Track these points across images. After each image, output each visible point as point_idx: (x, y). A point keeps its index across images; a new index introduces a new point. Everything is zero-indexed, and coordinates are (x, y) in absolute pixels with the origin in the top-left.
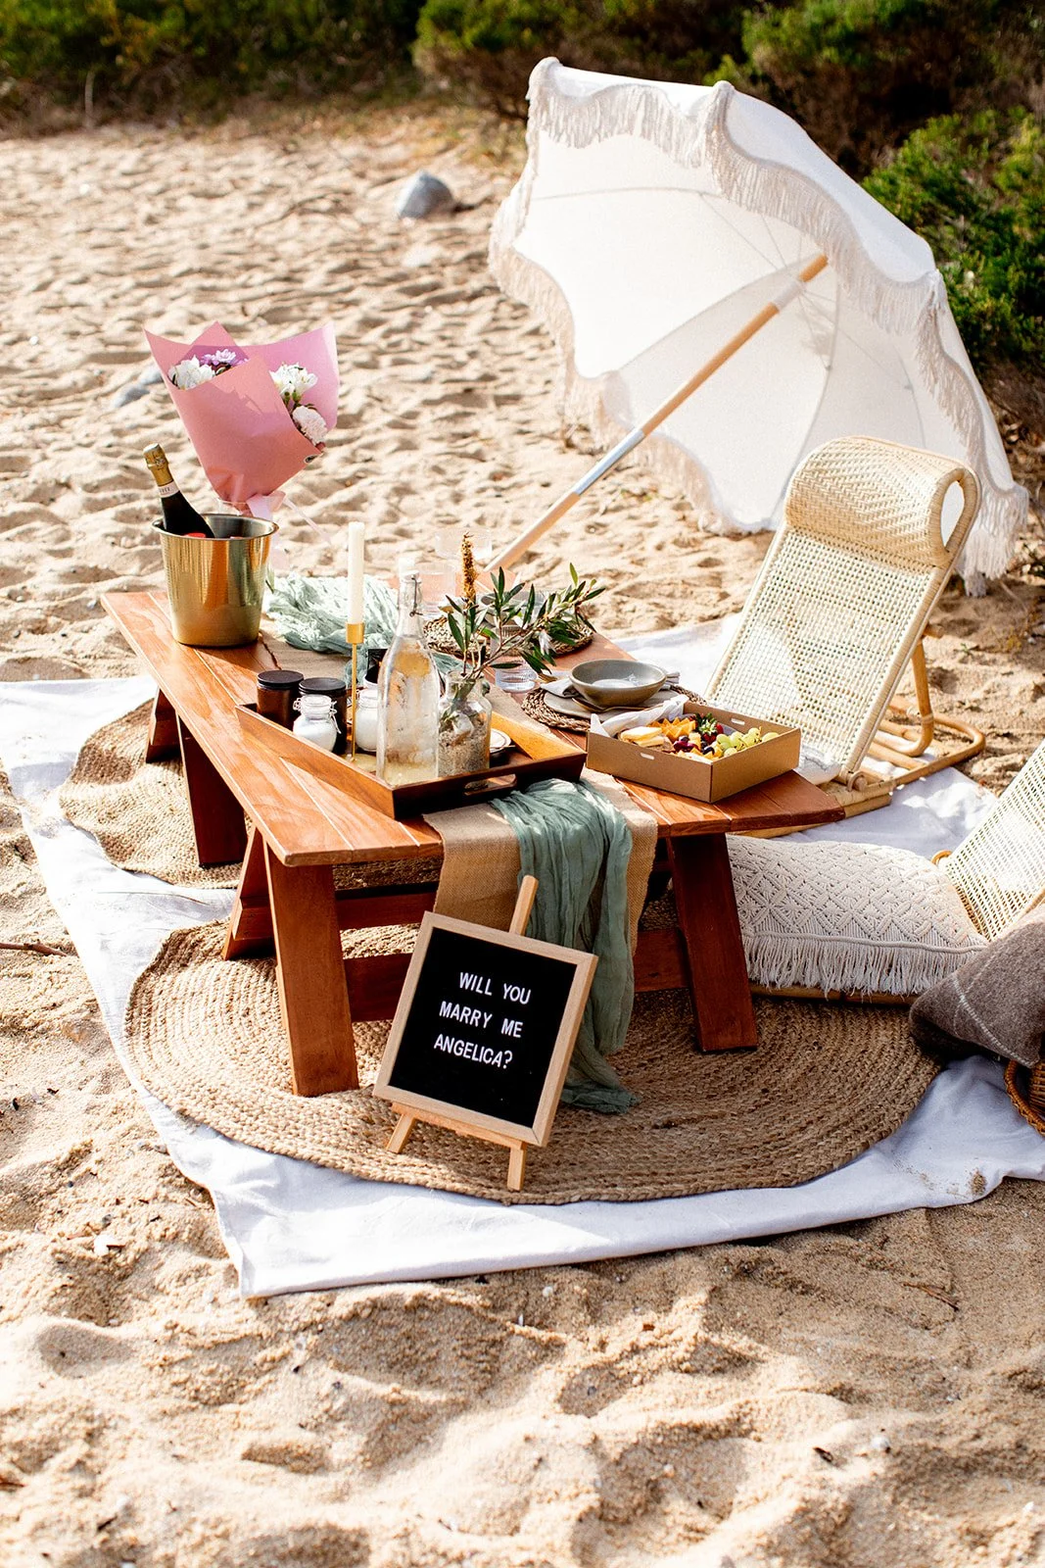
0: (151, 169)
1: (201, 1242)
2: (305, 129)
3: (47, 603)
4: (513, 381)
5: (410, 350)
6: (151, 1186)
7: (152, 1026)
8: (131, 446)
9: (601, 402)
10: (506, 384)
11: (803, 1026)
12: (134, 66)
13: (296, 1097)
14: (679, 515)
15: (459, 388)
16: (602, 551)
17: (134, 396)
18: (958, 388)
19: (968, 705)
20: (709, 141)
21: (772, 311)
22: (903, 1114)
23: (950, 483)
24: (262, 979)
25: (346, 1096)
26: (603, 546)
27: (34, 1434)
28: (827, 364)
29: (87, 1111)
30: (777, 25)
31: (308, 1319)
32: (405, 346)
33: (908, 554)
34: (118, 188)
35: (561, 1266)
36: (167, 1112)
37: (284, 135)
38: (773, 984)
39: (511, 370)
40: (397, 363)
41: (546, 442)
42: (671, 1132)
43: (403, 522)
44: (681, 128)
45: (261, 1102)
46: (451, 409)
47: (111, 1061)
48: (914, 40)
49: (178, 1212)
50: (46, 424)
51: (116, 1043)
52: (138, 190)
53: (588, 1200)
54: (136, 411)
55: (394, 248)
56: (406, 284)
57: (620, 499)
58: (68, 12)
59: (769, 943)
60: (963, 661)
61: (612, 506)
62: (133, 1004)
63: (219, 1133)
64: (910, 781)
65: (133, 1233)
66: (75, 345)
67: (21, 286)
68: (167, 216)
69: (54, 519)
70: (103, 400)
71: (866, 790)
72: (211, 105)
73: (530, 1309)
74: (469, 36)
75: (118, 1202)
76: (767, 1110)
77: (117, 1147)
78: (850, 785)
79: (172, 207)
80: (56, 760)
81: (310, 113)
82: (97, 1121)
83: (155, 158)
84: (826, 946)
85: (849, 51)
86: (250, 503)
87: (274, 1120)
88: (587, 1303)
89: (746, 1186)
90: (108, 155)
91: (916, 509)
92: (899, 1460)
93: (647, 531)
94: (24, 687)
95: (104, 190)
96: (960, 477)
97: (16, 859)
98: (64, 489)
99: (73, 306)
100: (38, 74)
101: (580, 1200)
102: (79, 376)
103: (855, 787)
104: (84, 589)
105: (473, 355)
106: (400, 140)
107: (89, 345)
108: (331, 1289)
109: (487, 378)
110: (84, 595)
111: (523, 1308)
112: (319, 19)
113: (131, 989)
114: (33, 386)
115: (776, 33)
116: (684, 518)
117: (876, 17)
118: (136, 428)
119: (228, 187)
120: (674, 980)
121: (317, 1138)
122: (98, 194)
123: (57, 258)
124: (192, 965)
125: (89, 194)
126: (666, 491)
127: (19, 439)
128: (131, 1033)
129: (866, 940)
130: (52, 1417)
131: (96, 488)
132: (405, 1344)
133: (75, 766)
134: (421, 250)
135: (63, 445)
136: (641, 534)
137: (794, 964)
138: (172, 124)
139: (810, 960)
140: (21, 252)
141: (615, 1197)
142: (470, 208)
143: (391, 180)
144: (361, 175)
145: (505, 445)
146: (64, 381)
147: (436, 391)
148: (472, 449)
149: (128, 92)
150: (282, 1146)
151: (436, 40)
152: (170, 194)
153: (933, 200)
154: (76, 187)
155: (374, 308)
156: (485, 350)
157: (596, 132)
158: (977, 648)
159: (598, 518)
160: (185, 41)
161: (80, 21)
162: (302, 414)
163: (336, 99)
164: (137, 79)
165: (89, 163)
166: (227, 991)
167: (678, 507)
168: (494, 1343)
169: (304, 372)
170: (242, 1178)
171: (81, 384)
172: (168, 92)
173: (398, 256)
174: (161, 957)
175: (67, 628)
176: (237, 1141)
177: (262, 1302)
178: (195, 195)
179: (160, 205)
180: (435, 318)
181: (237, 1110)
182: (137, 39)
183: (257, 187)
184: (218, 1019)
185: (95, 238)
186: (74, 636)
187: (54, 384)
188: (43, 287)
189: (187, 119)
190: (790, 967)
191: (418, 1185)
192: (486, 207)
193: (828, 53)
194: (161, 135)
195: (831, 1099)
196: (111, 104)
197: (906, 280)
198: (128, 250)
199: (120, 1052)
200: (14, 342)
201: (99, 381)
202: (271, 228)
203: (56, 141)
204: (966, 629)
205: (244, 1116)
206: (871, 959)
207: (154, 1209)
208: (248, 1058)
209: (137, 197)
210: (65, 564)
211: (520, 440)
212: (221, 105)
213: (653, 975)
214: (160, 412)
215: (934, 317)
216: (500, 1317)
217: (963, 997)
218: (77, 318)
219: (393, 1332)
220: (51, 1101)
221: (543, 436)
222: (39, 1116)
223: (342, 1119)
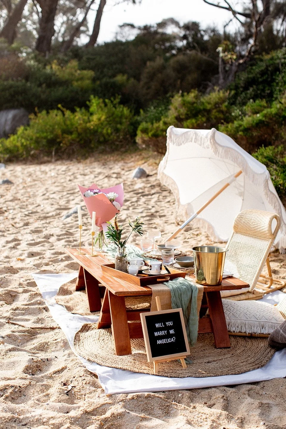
0: (69, 170)
1: (94, 385)
2: (108, 160)
3: (49, 260)
4: (164, 212)
5: (137, 206)
6: (82, 373)
7: (80, 343)
8: (68, 227)
9: (186, 211)
10: (162, 213)
11: (242, 342)
12: (65, 146)
13: (116, 356)
14: (207, 238)
15: (150, 214)
16: (188, 247)
17: (68, 216)
18: (274, 199)
19: (281, 277)
20: (211, 142)
21: (228, 185)
22: (267, 361)
23: (273, 218)
24: (107, 332)
25: (129, 356)
26: (187, 246)
27: (57, 422)
28: (242, 199)
29: (65, 361)
30: (227, 127)
31: (122, 399)
32: (136, 205)
33: (264, 236)
34: (61, 174)
35: (183, 390)
36: (85, 360)
37: (103, 161)
38: (234, 332)
39: (163, 210)
40: (134, 209)
41: (173, 224)
42: (209, 364)
43: (137, 242)
44: (204, 140)
45: (108, 357)
46: (148, 218)
47: (70, 351)
48: (262, 129)
49: (89, 378)
50: (46, 223)
51: (71, 347)
52: (66, 174)
53: (189, 377)
54: (69, 220)
55: (132, 185)
56: (136, 192)
57: (192, 236)
58: (49, 134)
59: (233, 321)
60: (280, 268)
61: (190, 237)
62: (75, 338)
63: (98, 364)
64: (268, 293)
65: (78, 383)
66: (53, 206)
67: (38, 195)
68: (74, 179)
69: (49, 242)
70: (60, 218)
71: (256, 294)
72: (85, 155)
73: (176, 399)
74: (150, 134)
75: (74, 377)
76: (233, 358)
77: (73, 366)
78: (252, 293)
79: (75, 178)
80: (53, 291)
81: (109, 156)
82: (68, 362)
83: (71, 167)
84: (247, 322)
85: (246, 132)
86: (102, 225)
87: (111, 361)
88: (190, 398)
89: (228, 374)
90: (59, 167)
91: (265, 225)
92: (267, 427)
93: (199, 242)
94: (45, 276)
95: (58, 174)
96: (276, 217)
97: (44, 311)
98: (52, 236)
99: (51, 199)
100: (41, 149)
101: (187, 377)
102: (54, 213)
103: (253, 293)
104: (58, 256)
105: (153, 207)
106: (132, 161)
107: (56, 206)
108: (127, 393)
109: (157, 212)
110: (58, 258)
111: (174, 399)
112: (112, 133)
113: (75, 335)
114: (42, 216)
115: (227, 129)
116: (208, 239)
117: (252, 124)
118: (69, 223)
119: (89, 173)
120: (209, 330)
121: (122, 364)
122: (56, 175)
123: (47, 189)
124: (89, 331)
125: (54, 176)
126: (203, 233)
127: (40, 226)
128: (75, 345)
129: (257, 320)
130: (61, 419)
131: (60, 236)
132: (145, 405)
133: (58, 292)
134: (139, 184)
135: (51, 227)
136: (197, 243)
137: (239, 326)
138: (74, 160)
139: (243, 325)
140: (38, 188)
141: (196, 376)
142: (151, 176)
143: (131, 170)
144: (123, 169)
145: (162, 225)
146: (50, 214)
147: (144, 215)
148: (154, 226)
149: (63, 153)
150: (114, 366)
151: (142, 135)
152: (75, 175)
153: (267, 161)
154: (51, 174)
155: (128, 197)
156: (156, 206)
157: (183, 142)
158: (284, 265)
159: (186, 240)
160: (78, 140)
161: (52, 136)
162: (114, 203)
163: (116, 153)
164: (65, 149)
165: (54, 169)
166: (98, 335)
167: (206, 237)
168: (167, 406)
169: (115, 194)
170: (104, 373)
171: (54, 215)
172: (74, 152)
173: (133, 186)
174: (82, 329)
175: (54, 264)
176: (102, 365)
177: (110, 396)
178: (81, 175)
179: (72, 177)
180: (143, 199)
181: (102, 359)
182: (66, 139)
183: (96, 173)
184: (96, 341)
185: (56, 184)
186: (56, 266)
187: (48, 215)
188: (44, 195)
189: (78, 158)
190: (238, 327)
191: (147, 374)
192: (155, 175)
193: (240, 133)
194: (72, 162)
195: (249, 356)
196: (59, 156)
197: (260, 173)
198: (65, 187)
199: (73, 349)
200: (37, 206)
201: (59, 214)
202: (101, 181)
203: (45, 165)
204: (281, 261)
205: (104, 360)
206: (258, 325)
207: (83, 378)
208: (104, 348)
209: (67, 176)
210: (53, 251)
211: (166, 224)
212: (87, 155)
213: (204, 329)
214: (75, 220)
215: (267, 181)
216: (169, 400)
217: (281, 331)
218: (53, 201)
219: (142, 402)
220: (56, 359)
221: (172, 223)
222: (53, 362)
223: (128, 360)
